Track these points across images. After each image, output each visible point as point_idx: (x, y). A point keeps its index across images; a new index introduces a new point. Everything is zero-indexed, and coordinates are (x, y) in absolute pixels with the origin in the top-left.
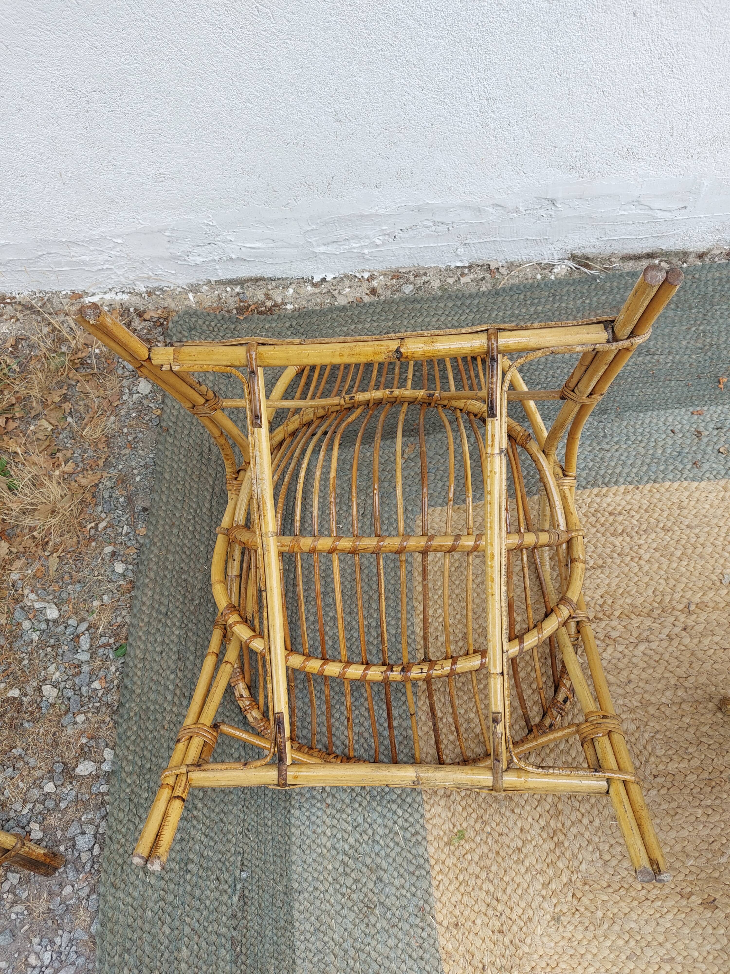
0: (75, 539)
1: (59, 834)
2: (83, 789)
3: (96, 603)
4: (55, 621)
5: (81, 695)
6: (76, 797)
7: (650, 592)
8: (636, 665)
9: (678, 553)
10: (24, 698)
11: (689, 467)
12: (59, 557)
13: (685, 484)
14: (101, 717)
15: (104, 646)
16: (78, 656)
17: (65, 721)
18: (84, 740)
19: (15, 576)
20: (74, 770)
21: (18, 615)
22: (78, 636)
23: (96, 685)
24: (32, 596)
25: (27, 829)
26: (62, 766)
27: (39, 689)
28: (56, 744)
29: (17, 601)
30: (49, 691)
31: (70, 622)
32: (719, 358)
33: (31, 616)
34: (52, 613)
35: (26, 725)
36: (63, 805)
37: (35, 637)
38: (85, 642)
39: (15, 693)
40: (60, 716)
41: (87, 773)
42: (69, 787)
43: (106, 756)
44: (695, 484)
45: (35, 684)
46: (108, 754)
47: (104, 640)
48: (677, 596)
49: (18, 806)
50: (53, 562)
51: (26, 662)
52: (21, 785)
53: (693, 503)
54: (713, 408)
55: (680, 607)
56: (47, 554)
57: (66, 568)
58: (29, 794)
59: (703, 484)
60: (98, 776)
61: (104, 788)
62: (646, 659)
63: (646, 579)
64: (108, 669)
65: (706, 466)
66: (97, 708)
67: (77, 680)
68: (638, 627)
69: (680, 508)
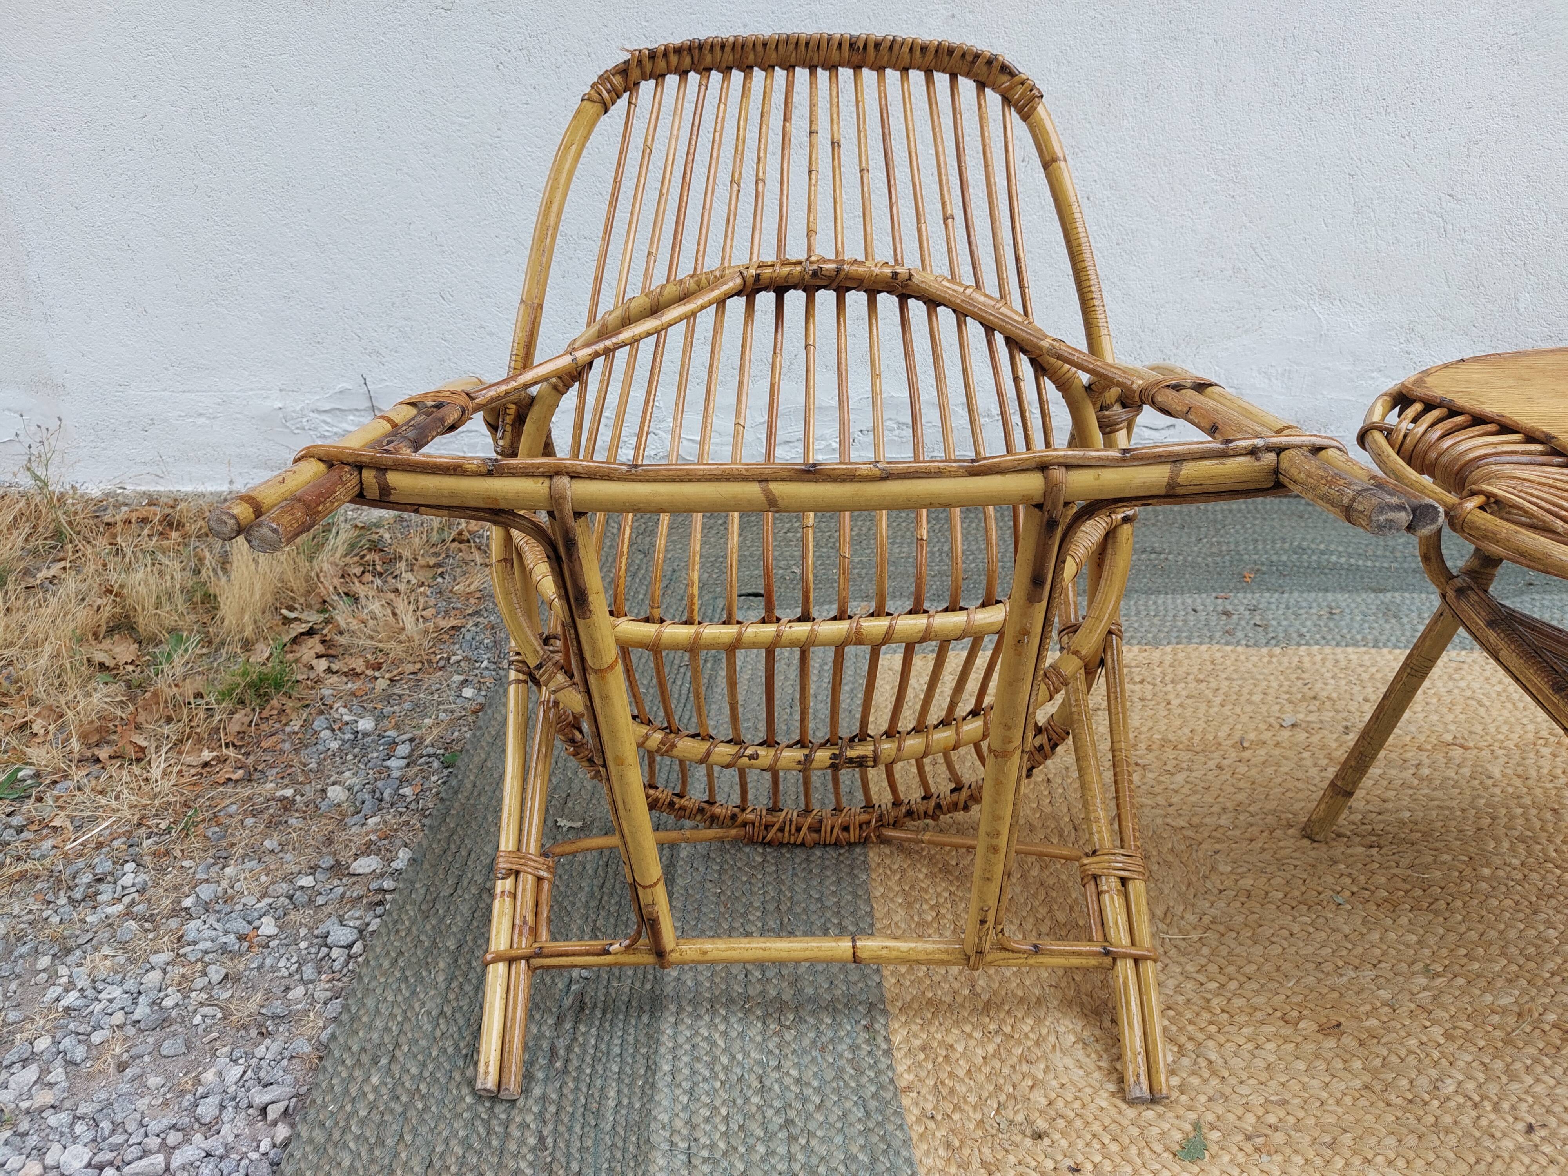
0: (418, 666)
1: (303, 932)
2: (357, 886)
3: (428, 721)
4: (366, 734)
5: (381, 800)
6: (343, 896)
7: (1187, 731)
8: (1176, 792)
9: (1218, 700)
10: (298, 798)
11: (1218, 634)
12: (391, 680)
13: (1217, 647)
14: (404, 818)
15: (429, 756)
16: (388, 763)
17: (350, 821)
18: (374, 838)
19: (326, 692)
20: (348, 868)
21: (319, 723)
22: (397, 744)
23: (407, 791)
24: (343, 710)
25: (256, 923)
26: (332, 862)
27: (324, 791)
28: (329, 841)
29: (321, 713)
30: (336, 793)
31: (388, 734)
32: (1241, 560)
33: (336, 727)
34: (366, 724)
35: (292, 821)
36: (320, 900)
37: (335, 745)
38: (403, 750)
39: (289, 793)
40: (344, 816)
41: (367, 870)
42: (336, 882)
43: (401, 854)
44: (1229, 648)
45: (319, 787)
46: (404, 855)
47: (431, 750)
48: (1222, 735)
49: (250, 900)
50: (382, 684)
51: (313, 766)
52: (263, 878)
53: (1228, 662)
54: (1240, 595)
55: (1229, 743)
56: (377, 674)
57: (396, 691)
58: (271, 888)
59: (1240, 649)
60: (382, 875)
61: (388, 884)
62: (1189, 786)
63: (1178, 722)
64: (427, 778)
65: (1240, 634)
66: (401, 814)
67: (380, 784)
68: (1176, 759)
69: (1212, 662)
